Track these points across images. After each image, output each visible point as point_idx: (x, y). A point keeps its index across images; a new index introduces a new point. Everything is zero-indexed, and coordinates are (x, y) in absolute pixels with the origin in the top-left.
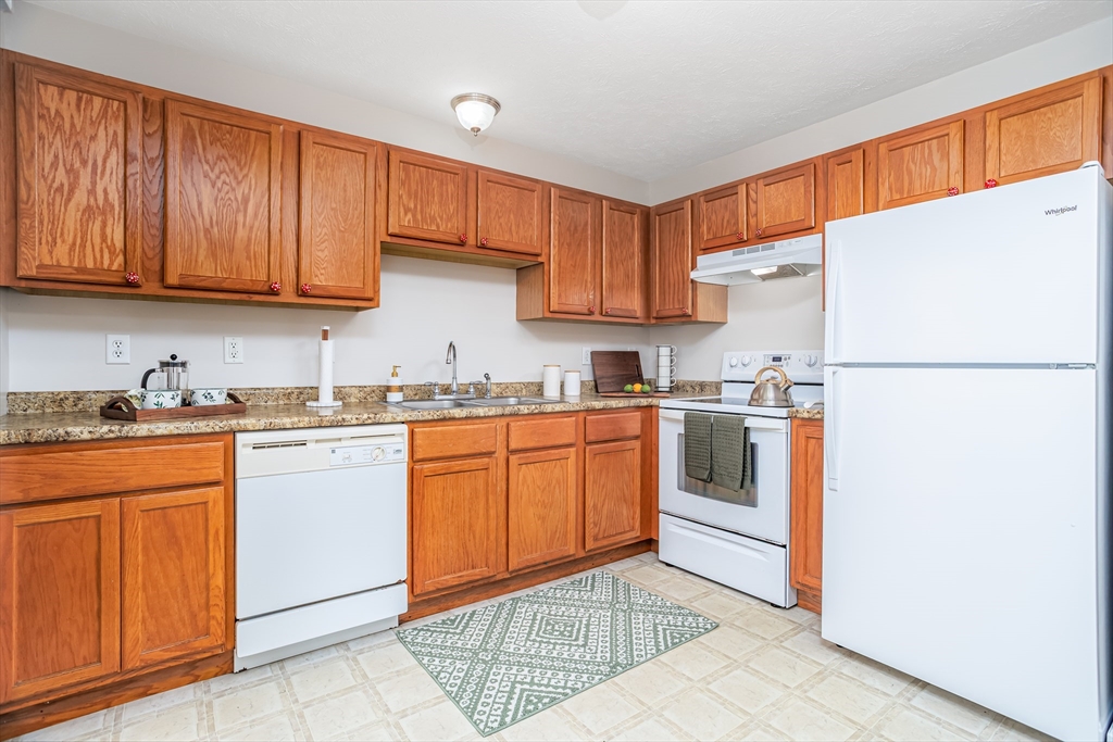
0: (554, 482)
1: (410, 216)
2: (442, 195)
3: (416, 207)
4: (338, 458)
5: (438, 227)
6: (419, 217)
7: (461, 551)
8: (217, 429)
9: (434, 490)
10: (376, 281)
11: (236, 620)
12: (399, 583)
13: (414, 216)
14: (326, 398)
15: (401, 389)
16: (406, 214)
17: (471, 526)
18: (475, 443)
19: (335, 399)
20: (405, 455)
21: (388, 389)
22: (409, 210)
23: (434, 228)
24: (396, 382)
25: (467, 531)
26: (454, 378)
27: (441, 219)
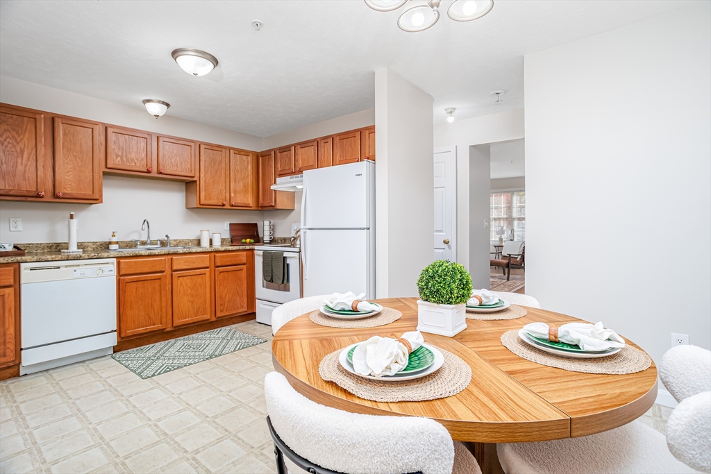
0: (198, 285)
1: (119, 159)
2: (138, 148)
3: (122, 153)
4: (77, 274)
5: (135, 164)
6: (125, 159)
7: (147, 317)
8: (10, 261)
9: (131, 290)
10: (101, 191)
11: (22, 349)
12: (113, 331)
13: (122, 159)
14: (73, 248)
15: (117, 243)
16: (117, 158)
17: (152, 305)
18: (153, 267)
19: (78, 248)
20: (115, 272)
21: (110, 243)
22: (119, 156)
23: (133, 164)
24: (114, 239)
25: (150, 308)
26: (149, 237)
27: (137, 160)
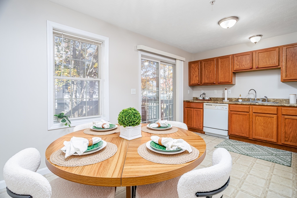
1: (238, 66)
2: (246, 60)
3: (239, 64)
5: (245, 66)
6: (240, 66)
7: (240, 129)
10: (232, 79)
12: (226, 130)
13: (239, 66)
14: (226, 100)
15: (242, 99)
16: (237, 66)
17: (242, 126)
18: (243, 109)
19: (228, 100)
21: (239, 99)
22: (238, 65)
23: (244, 67)
24: (240, 97)
25: (241, 126)
26: (256, 97)
27: (246, 65)
